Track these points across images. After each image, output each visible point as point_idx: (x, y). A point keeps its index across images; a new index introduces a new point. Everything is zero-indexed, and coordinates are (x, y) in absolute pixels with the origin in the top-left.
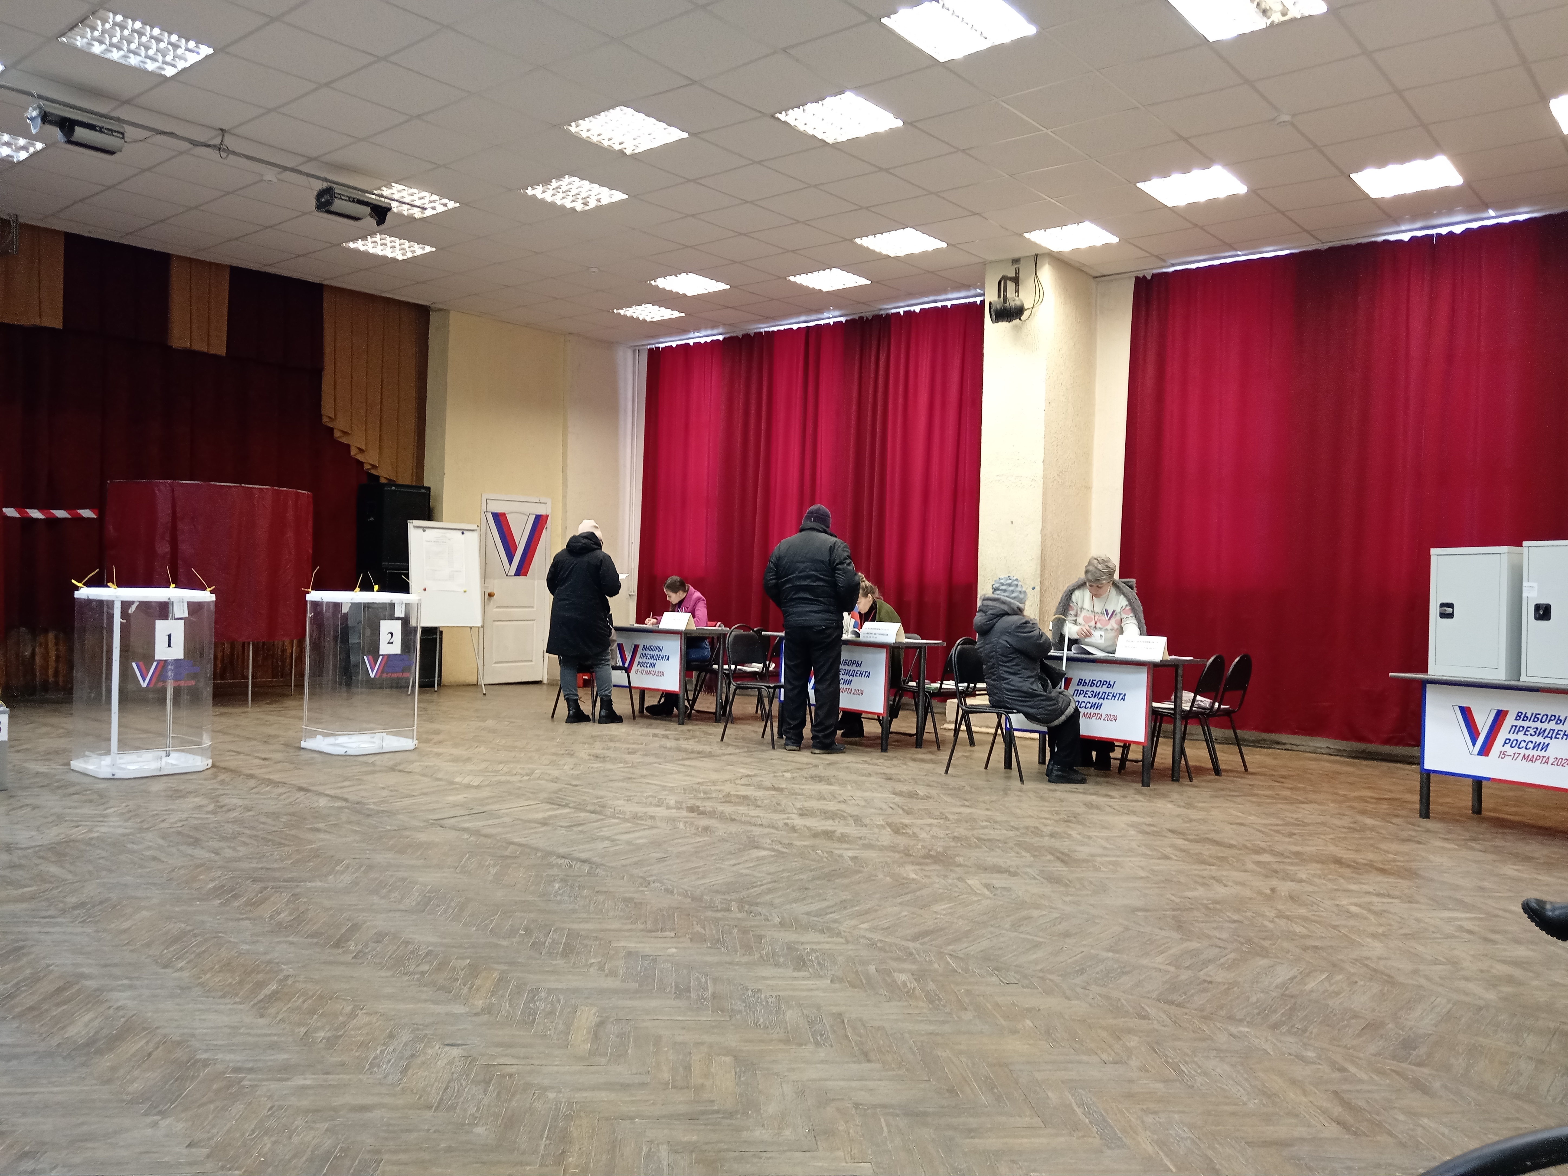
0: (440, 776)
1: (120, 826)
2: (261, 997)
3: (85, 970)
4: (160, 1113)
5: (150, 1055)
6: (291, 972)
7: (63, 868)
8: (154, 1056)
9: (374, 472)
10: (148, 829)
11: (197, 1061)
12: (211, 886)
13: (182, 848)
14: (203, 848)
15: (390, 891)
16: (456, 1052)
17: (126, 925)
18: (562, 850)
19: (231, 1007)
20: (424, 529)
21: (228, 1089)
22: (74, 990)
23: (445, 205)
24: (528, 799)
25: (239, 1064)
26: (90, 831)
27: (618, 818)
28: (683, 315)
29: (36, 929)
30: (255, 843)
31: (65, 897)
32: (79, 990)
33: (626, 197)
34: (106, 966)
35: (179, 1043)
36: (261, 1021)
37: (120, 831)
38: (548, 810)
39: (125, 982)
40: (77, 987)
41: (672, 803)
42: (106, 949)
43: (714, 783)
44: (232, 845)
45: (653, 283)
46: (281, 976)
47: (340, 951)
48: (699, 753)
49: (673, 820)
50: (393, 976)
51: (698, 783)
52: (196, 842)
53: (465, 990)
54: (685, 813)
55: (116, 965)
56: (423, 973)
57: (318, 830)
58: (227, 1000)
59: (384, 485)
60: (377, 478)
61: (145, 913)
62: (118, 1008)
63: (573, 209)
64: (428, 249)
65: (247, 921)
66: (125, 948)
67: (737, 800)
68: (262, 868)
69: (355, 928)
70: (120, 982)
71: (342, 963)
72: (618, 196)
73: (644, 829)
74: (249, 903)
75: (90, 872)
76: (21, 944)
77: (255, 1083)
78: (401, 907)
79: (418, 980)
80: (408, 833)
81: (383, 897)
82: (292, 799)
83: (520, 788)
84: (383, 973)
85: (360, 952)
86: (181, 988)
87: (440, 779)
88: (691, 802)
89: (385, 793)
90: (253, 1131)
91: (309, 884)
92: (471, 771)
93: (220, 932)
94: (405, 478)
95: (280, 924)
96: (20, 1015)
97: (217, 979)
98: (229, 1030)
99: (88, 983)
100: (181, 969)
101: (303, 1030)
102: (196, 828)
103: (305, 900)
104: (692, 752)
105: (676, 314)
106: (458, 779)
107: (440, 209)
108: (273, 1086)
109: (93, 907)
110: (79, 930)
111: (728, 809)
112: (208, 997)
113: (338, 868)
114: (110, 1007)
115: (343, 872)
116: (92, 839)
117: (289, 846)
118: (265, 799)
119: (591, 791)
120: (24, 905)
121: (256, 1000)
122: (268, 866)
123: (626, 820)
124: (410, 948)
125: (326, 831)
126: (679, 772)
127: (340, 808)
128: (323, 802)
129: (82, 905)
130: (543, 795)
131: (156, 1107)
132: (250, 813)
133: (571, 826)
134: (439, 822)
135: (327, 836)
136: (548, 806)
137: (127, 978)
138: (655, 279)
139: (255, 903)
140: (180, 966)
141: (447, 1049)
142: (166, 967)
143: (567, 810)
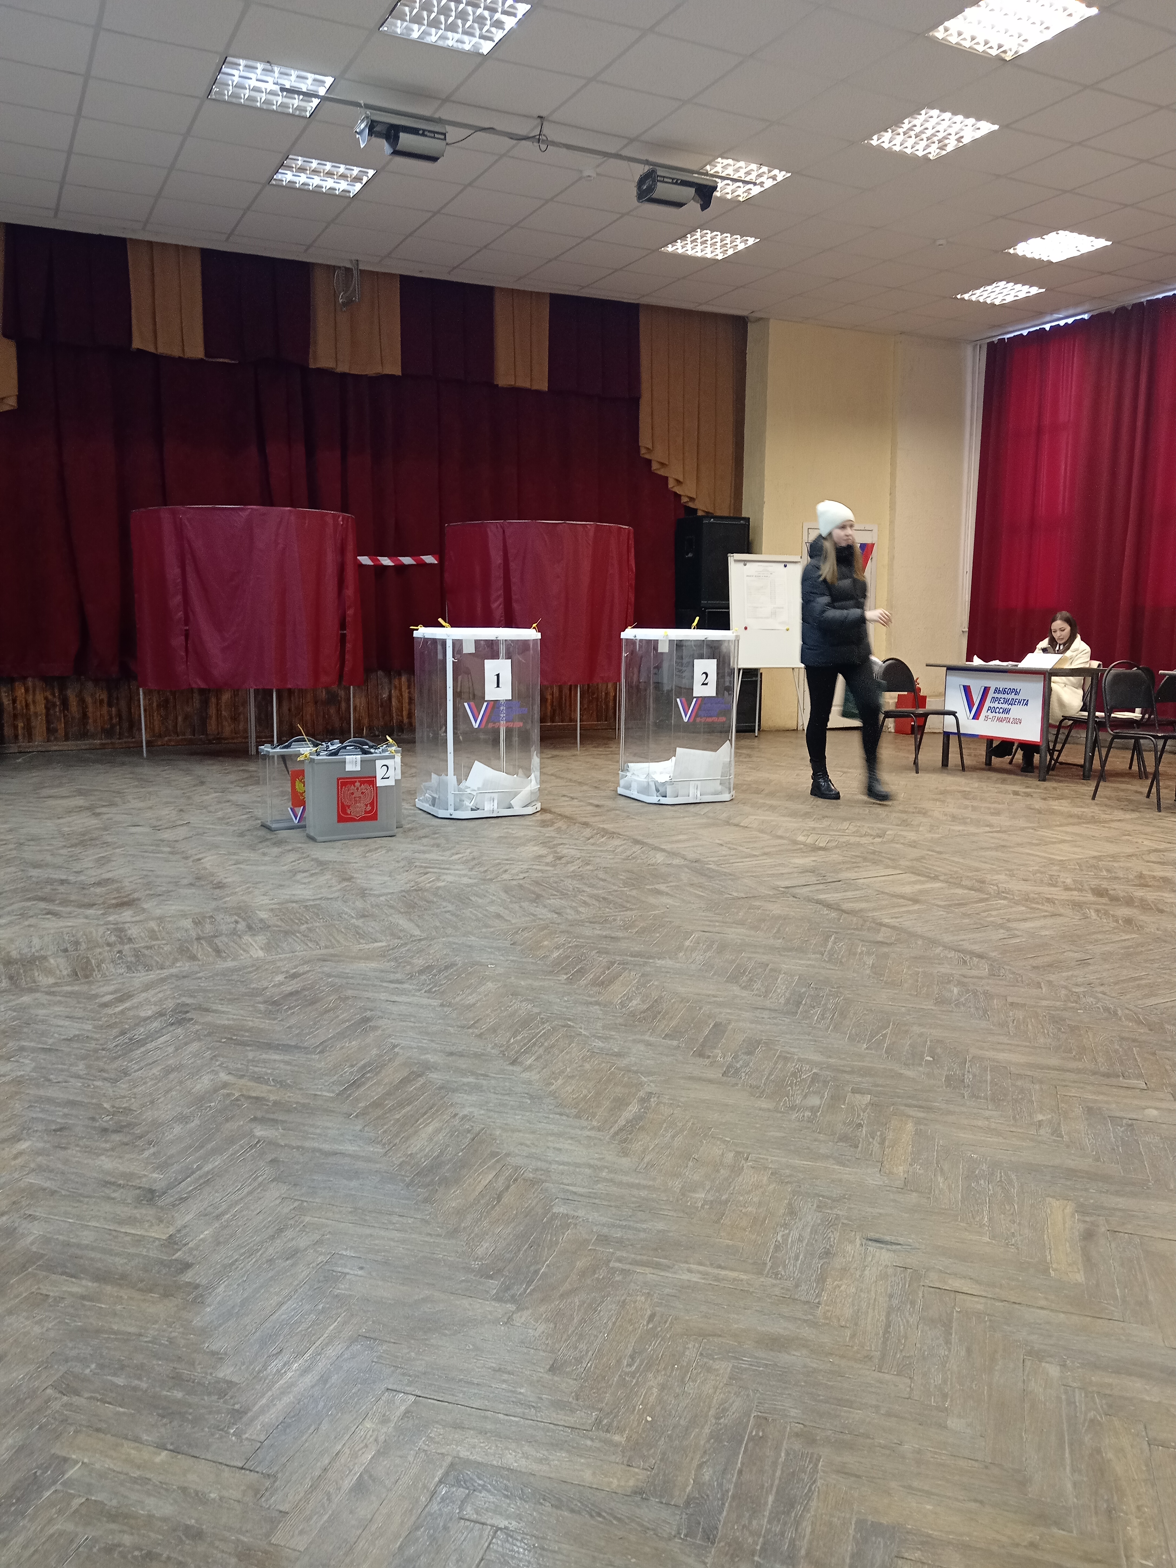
0: (780, 833)
1: (465, 876)
2: (622, 1122)
3: (431, 1058)
4: (513, 1299)
5: (499, 1198)
6: (652, 1088)
7: (411, 920)
8: (505, 1200)
9: (691, 505)
10: (491, 880)
11: (555, 1216)
12: (555, 955)
13: (525, 904)
14: (545, 906)
15: (751, 980)
16: (885, 1256)
17: (471, 1000)
18: (947, 938)
19: (588, 1133)
20: (745, 562)
21: (594, 1272)
22: (418, 1085)
23: (774, 178)
24: (887, 867)
25: (605, 1230)
26: (438, 879)
27: (1005, 898)
28: (1043, 290)
29: (383, 996)
30: (597, 903)
31: (412, 957)
32: (423, 1086)
33: (996, 127)
34: (451, 1054)
35: (533, 1183)
36: (625, 1162)
37: (465, 880)
38: (915, 883)
39: (471, 1079)
40: (421, 1081)
41: (1069, 881)
42: (451, 1030)
43: (1114, 857)
44: (574, 904)
45: (1011, 251)
46: (641, 1094)
47: (707, 1061)
48: (1079, 817)
49: (1077, 905)
50: (776, 1110)
51: (1094, 857)
52: (537, 899)
53: (876, 1146)
54: (1091, 898)
55: (461, 1055)
56: (814, 1110)
57: (659, 892)
58: (584, 1123)
59: (703, 517)
60: (695, 511)
61: (490, 985)
62: (465, 1116)
63: (925, 158)
64: (751, 241)
65: (597, 1007)
66: (471, 1031)
67: (1156, 884)
68: (606, 937)
69: (719, 1029)
70: (465, 1080)
71: (710, 1081)
72: (986, 127)
73: (1045, 916)
74: (595, 983)
75: (436, 928)
76: (368, 1014)
77: (627, 1267)
78: (768, 1003)
79: (810, 1121)
80: (757, 903)
81: (744, 988)
82: (628, 853)
83: (874, 852)
84: (764, 1104)
85: (730, 1066)
86: (531, 1097)
87: (781, 837)
88: (1094, 883)
89: (724, 851)
90: (632, 1357)
91: (659, 962)
92: (814, 829)
93: (569, 1020)
94: (723, 510)
95: (632, 1014)
96: (364, 1113)
97: (569, 1089)
98: (588, 1171)
99: (433, 1076)
100: (529, 1068)
101: (676, 1185)
102: (537, 883)
103: (656, 983)
104: (1071, 816)
105: (1034, 290)
106: (801, 838)
107: (769, 183)
108: (650, 1275)
109: (440, 972)
110: (425, 1001)
111: (1151, 895)
112: (561, 1114)
113: (687, 943)
114: (456, 1115)
115: (693, 949)
116: (438, 888)
117: (631, 909)
118: (601, 851)
119: (961, 861)
120: (374, 965)
121: (615, 1128)
122: (613, 935)
123: (1017, 903)
124: (791, 1067)
125: (667, 894)
126: (1064, 841)
127: (679, 867)
128: (660, 858)
129: (429, 968)
130: (904, 863)
131: (508, 1288)
132: (588, 867)
133: (950, 906)
134: (791, 890)
135: (669, 901)
136: (914, 878)
137: (473, 1073)
138: (1014, 245)
139: (603, 983)
140: (529, 1062)
141: (872, 1248)
142: (514, 1062)
143: (938, 885)
